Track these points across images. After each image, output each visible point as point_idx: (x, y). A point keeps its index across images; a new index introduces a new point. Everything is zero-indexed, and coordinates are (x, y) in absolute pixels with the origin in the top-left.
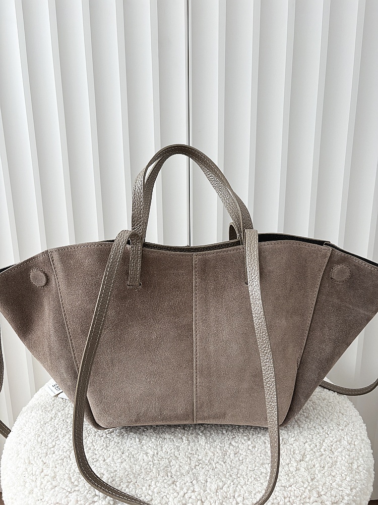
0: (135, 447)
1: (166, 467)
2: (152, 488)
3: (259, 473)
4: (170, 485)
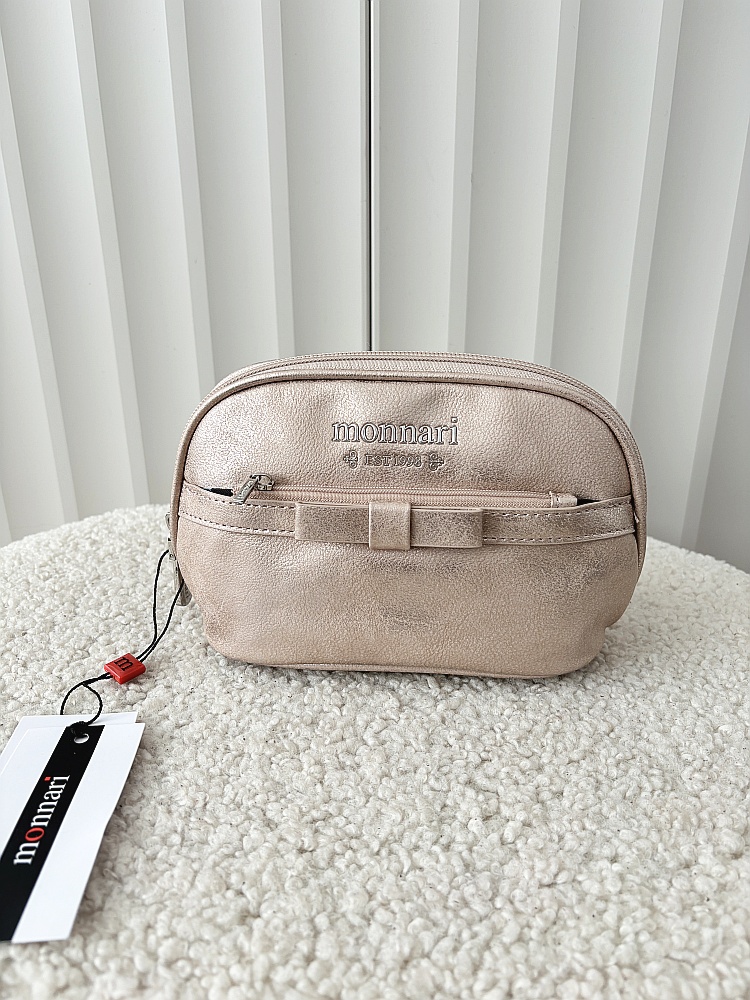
2: (152, 939)
3: (573, 896)
4: (224, 930)
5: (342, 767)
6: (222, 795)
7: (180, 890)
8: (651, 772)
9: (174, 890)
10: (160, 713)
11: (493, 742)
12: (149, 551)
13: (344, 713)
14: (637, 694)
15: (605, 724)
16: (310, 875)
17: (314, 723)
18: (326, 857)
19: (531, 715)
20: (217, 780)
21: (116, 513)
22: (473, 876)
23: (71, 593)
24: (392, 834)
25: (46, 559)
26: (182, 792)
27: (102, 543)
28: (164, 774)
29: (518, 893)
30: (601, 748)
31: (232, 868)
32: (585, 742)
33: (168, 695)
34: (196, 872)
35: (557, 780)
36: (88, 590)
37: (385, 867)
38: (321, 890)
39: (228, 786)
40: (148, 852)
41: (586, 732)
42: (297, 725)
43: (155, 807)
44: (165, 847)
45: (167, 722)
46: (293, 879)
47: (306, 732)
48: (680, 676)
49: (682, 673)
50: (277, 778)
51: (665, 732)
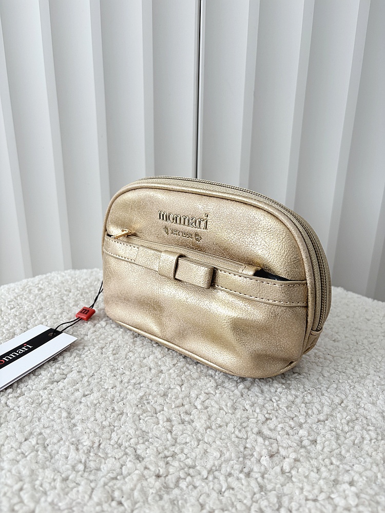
3: (329, 508)
5: (183, 422)
6: (110, 439)
7: (82, 500)
8: (368, 428)
9: (79, 500)
10: (74, 387)
11: (272, 408)
12: (71, 294)
13: (183, 390)
14: (355, 380)
15: (338, 398)
16: (164, 493)
17: (165, 395)
18: (174, 481)
19: (293, 392)
20: (107, 429)
21: (53, 274)
22: (266, 494)
23: (25, 316)
24: (214, 465)
25: (12, 298)
26: (86, 437)
27: (44, 290)
28: (75, 425)
29: (294, 505)
30: (337, 412)
31: (115, 487)
32: (326, 410)
33: (79, 377)
34: (93, 489)
36: (35, 315)
37: (211, 488)
38: (171, 502)
39: (114, 433)
40: (63, 476)
41: (327, 403)
42: (155, 396)
43: (69, 446)
44: (74, 472)
45: (78, 393)
46: (154, 495)
47: (161, 400)
48: (378, 370)
49: (379, 368)
50: (144, 429)
51: (373, 404)
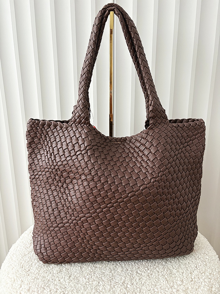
0: (78, 272)
1: (96, 286)
29: (144, 292)
35: (151, 272)
